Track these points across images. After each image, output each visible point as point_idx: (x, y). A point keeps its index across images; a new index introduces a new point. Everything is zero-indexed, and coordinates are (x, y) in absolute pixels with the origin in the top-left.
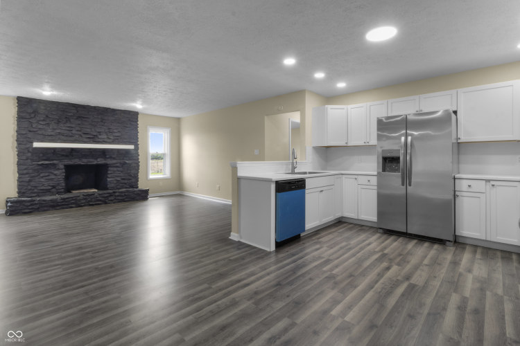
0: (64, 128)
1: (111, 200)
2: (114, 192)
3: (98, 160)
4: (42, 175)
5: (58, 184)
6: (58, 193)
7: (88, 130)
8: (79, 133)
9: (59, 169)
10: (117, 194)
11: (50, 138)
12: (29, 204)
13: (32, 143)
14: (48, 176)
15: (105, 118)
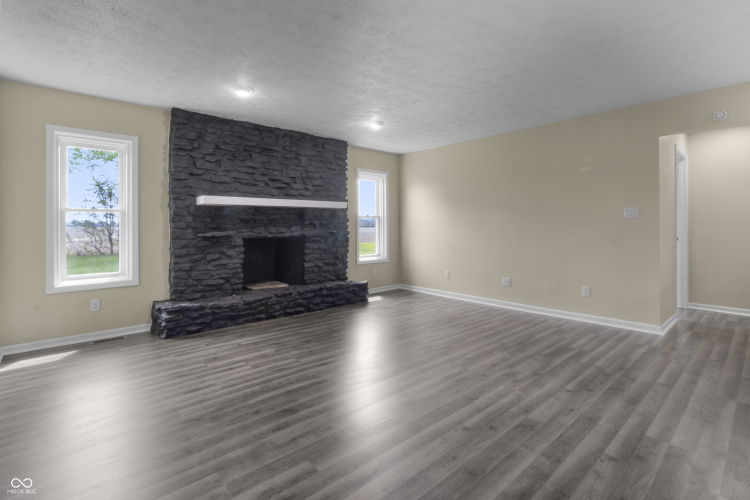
0: (243, 170)
1: (317, 305)
2: (321, 289)
3: (293, 229)
4: (209, 258)
5: (235, 274)
6: (234, 291)
7: (277, 173)
8: (265, 178)
9: (235, 246)
10: (324, 292)
11: (221, 188)
12: (195, 315)
13: (194, 196)
14: (219, 259)
15: (302, 152)
